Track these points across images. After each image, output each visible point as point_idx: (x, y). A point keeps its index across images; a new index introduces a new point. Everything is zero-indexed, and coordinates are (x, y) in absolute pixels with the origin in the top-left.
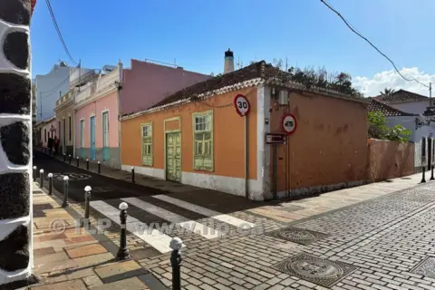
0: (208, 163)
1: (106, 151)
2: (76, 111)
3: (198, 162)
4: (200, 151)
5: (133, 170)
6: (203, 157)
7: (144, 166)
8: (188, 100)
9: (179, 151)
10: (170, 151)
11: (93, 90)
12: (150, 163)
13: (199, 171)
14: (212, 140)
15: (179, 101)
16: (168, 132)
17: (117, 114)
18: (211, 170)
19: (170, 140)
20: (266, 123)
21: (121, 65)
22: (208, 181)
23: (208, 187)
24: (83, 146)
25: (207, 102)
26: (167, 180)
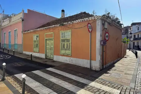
0: (68, 52)
1: (16, 45)
2: (2, 29)
3: (63, 52)
4: (64, 47)
5: (31, 55)
6: (66, 50)
7: (34, 52)
8: (58, 25)
9: (52, 46)
10: (48, 46)
11: (10, 21)
12: (38, 51)
13: (63, 55)
14: (70, 42)
15: (53, 26)
16: (46, 38)
17: (22, 31)
18: (70, 55)
19: (48, 42)
20: (101, 36)
21: (23, 11)
22: (68, 60)
23: (68, 62)
24: (5, 43)
25: (68, 26)
26: (46, 58)
